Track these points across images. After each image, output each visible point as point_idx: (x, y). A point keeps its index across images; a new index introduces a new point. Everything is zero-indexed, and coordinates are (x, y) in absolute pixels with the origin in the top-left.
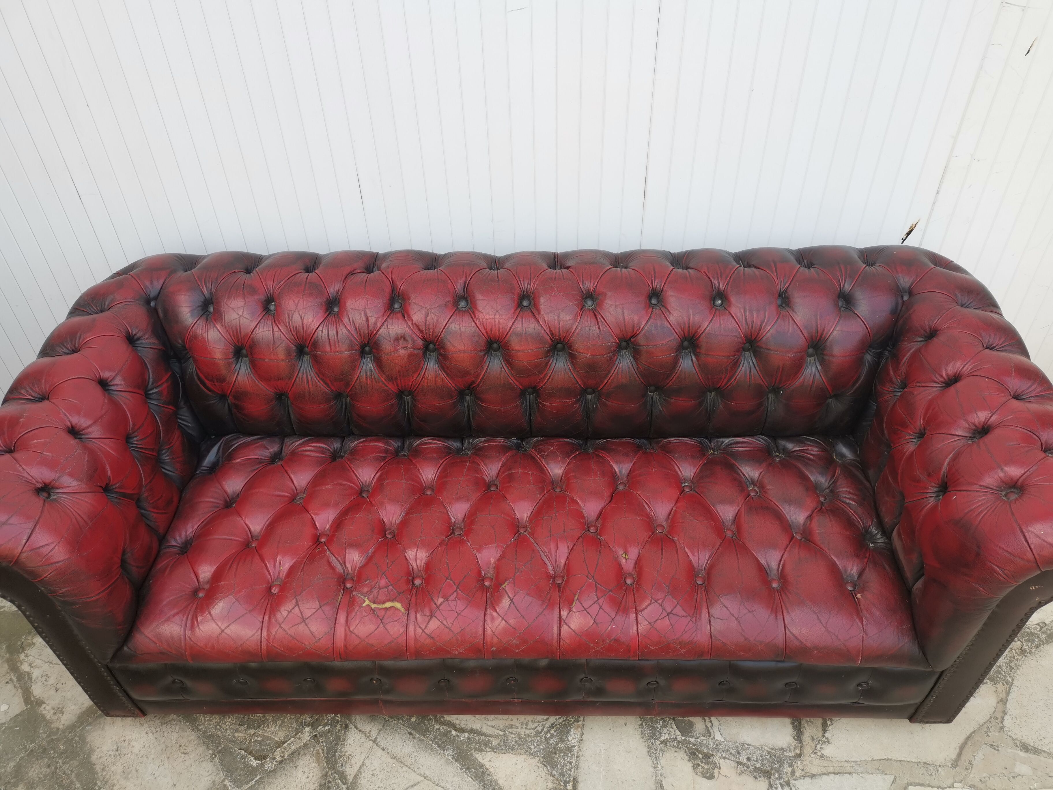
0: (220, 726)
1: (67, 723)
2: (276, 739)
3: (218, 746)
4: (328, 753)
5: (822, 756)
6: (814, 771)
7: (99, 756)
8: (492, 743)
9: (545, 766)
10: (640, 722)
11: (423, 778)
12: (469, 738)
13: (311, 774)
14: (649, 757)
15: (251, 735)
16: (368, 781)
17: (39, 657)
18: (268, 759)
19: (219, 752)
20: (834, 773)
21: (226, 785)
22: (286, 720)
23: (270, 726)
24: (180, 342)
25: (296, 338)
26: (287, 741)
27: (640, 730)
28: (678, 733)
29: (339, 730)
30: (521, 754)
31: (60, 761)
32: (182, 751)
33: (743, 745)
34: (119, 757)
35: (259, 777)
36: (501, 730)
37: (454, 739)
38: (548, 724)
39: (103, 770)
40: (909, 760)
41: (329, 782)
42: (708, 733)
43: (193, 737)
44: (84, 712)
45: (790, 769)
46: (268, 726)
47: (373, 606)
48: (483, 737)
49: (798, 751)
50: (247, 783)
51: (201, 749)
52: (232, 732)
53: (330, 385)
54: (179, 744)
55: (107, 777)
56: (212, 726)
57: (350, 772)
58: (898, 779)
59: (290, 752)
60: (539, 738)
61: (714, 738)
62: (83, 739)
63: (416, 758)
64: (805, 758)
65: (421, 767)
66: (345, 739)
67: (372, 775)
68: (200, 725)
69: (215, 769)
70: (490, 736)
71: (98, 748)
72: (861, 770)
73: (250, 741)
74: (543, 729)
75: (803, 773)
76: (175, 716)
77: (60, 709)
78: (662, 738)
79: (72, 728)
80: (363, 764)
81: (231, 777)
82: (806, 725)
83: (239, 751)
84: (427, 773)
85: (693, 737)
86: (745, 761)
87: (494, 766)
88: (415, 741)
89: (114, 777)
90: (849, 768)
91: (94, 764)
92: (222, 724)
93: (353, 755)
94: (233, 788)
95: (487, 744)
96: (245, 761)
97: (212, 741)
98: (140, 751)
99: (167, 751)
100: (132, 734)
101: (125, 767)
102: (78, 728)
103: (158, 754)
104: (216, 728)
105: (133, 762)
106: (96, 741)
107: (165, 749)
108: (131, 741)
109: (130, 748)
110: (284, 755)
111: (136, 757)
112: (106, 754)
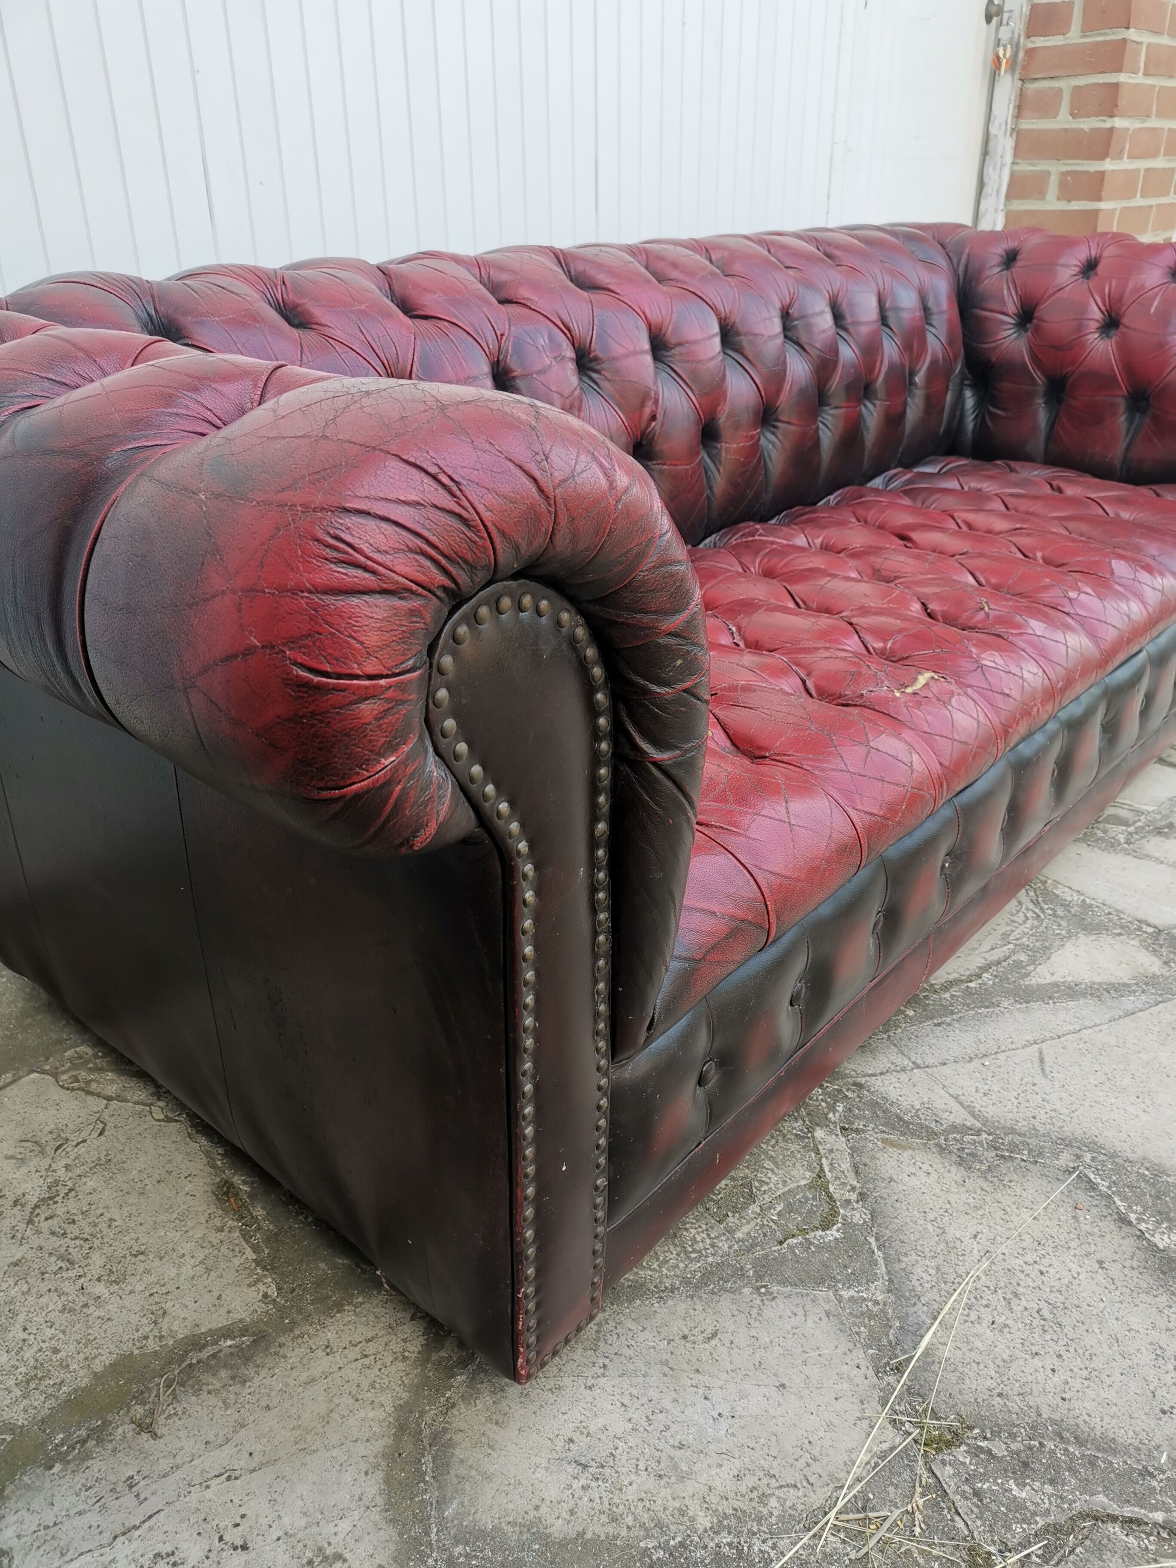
0: (694, 1251)
2: (803, 1182)
3: (742, 1275)
4: (894, 1128)
7: (565, 1516)
8: (1022, 961)
9: (1098, 933)
10: (1084, 844)
11: (1035, 1046)
12: (995, 976)
13: (925, 1167)
15: (759, 1214)
16: (994, 1104)
18: (842, 1211)
19: (758, 1276)
21: (853, 1296)
22: (771, 1153)
23: (765, 1180)
26: (822, 1170)
27: (1096, 849)
28: (1122, 828)
29: (859, 1097)
30: (1063, 945)
32: (700, 1338)
34: (607, 1471)
35: (872, 1240)
36: (1005, 945)
37: (986, 990)
38: (1029, 905)
39: (614, 1519)
41: (960, 1150)
42: (1137, 812)
43: (682, 1308)
44: (388, 1503)
46: (763, 1183)
48: (1004, 964)
51: (725, 1302)
52: (728, 1239)
55: (645, 1517)
56: (681, 1265)
57: (959, 1116)
59: (850, 1175)
60: (1046, 920)
61: (1148, 811)
62: (476, 1536)
63: (990, 1037)
65: (1010, 1039)
66: (884, 1098)
67: (985, 1096)
68: (661, 1283)
69: (796, 1300)
70: (1007, 957)
71: (537, 1508)
73: (773, 1221)
74: (1034, 911)
77: (317, 1561)
78: (1122, 841)
80: (956, 1098)
81: (838, 1281)
83: (785, 1245)
84: (1029, 1038)
85: (1135, 822)
87: (1064, 975)
88: (956, 1025)
89: (659, 1502)
91: (581, 1535)
92: (692, 1246)
93: (926, 1100)
94: (867, 1289)
95: (1019, 965)
96: (816, 1246)
97: (720, 1279)
98: (630, 1420)
99: (676, 1367)
100: (565, 1417)
101: (649, 1468)
102: (427, 1534)
103: (667, 1387)
104: (692, 1260)
105: (649, 1445)
106: (511, 1506)
107: (666, 1370)
108: (584, 1428)
109: (603, 1437)
110: (851, 1185)
111: (640, 1435)
112: (571, 1497)
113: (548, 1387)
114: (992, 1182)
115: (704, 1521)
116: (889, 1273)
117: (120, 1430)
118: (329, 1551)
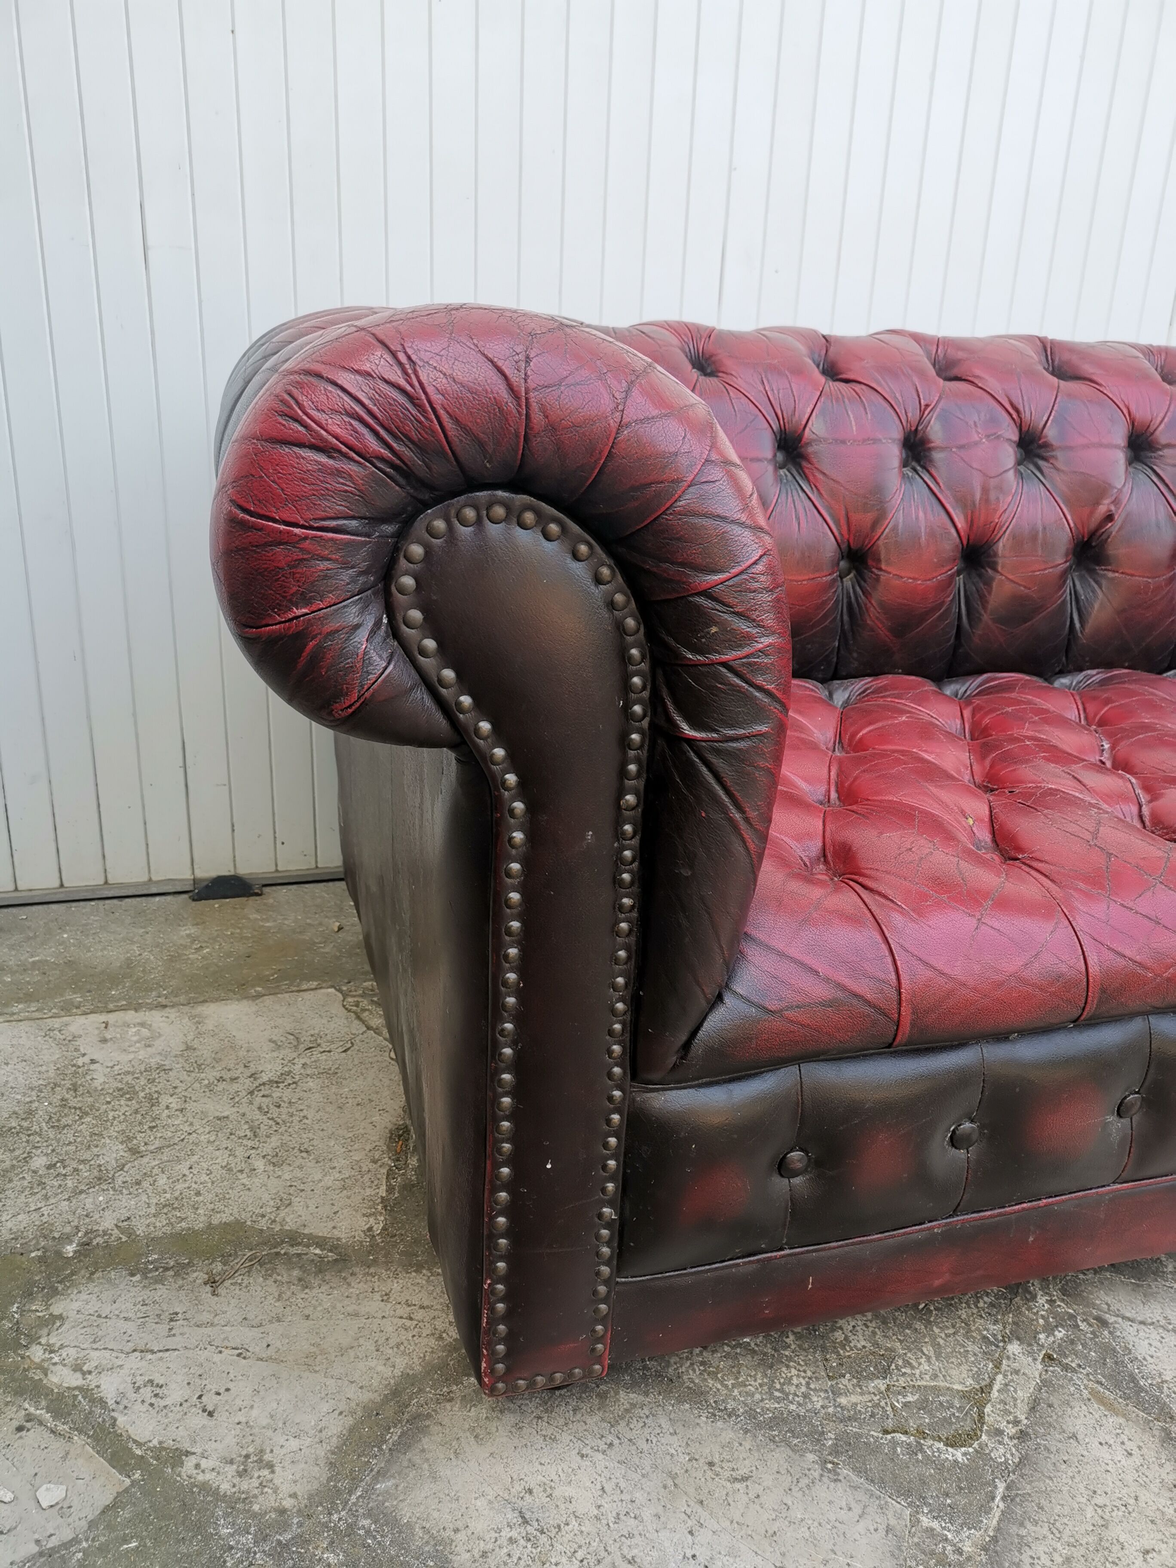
0: (781, 1391)
1: (302, 1490)
2: (957, 1387)
3: (818, 1440)
4: (1118, 1386)
13: (1131, 1446)
15: (882, 1393)
17: (95, 1346)
18: (984, 1437)
19: (835, 1451)
21: (933, 1529)
23: (914, 1363)
26: (990, 1386)
29: (1095, 1334)
32: (727, 1474)
34: (543, 1539)
35: (1001, 1487)
43: (728, 1435)
44: (340, 1448)
46: (908, 1365)
50: (984, 1509)
51: (779, 1456)
52: (827, 1398)
54: (702, 1461)
56: (758, 1396)
59: (1022, 1406)
62: (388, 1520)
66: (1127, 1349)
68: (724, 1402)
69: (860, 1495)
71: (457, 1530)
73: (893, 1407)
76: (632, 1396)
77: (253, 1458)
81: (927, 1504)
83: (889, 1437)
92: (782, 1384)
94: (957, 1532)
96: (927, 1457)
97: (790, 1431)
98: (599, 1507)
99: (682, 1486)
100: (540, 1467)
101: (585, 1562)
102: (350, 1493)
103: (659, 1499)
104: (772, 1397)
105: (601, 1541)
106: (436, 1514)
107: (670, 1483)
108: (551, 1487)
109: (562, 1506)
110: (1016, 1417)
111: (599, 1526)
112: (493, 1540)
113: (544, 1433)
116: (998, 1529)
117: (195, 1275)
118: (267, 1457)
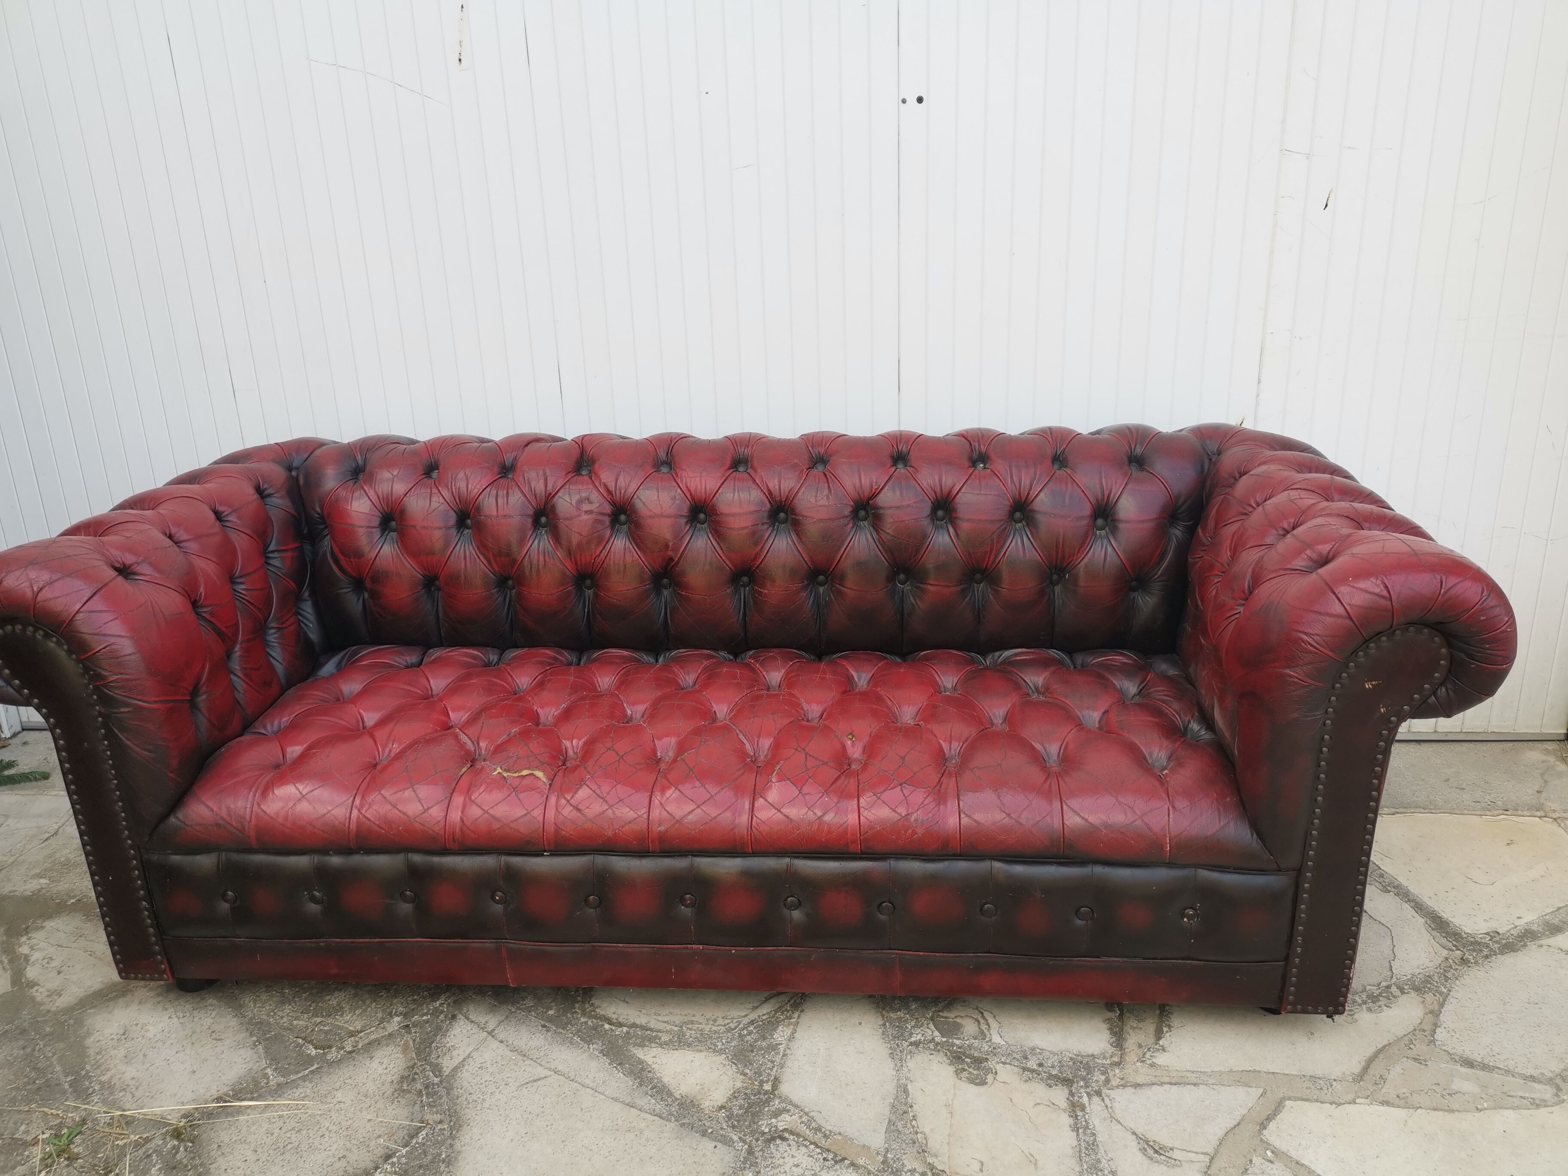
0: (275, 1014)
1: (63, 1006)
2: (351, 1028)
3: (266, 1034)
4: (420, 1044)
5: (1152, 1065)
6: (1140, 1080)
7: (96, 1040)
8: (660, 1039)
9: (734, 1063)
10: (882, 1022)
11: (552, 1073)
12: (628, 1033)
13: (392, 1066)
14: (890, 1059)
15: (315, 1023)
16: (473, 1074)
17: (45, 940)
18: (334, 1049)
19: (267, 1039)
20: (1171, 1084)
21: (268, 1074)
22: (369, 1009)
23: (345, 1015)
24: (318, 510)
25: (458, 501)
26: (364, 1031)
27: (881, 1030)
28: (936, 1033)
29: (442, 1021)
30: (701, 1051)
31: (41, 1043)
32: (215, 1037)
33: (1033, 1049)
34: (124, 1041)
35: (316, 1066)
36: (676, 1026)
37: (606, 1034)
38: (746, 1021)
39: (98, 1053)
40: (1286, 1072)
41: (416, 1073)
42: (982, 1035)
43: (233, 1024)
44: (89, 995)
45: (1103, 1078)
46: (342, 1015)
47: (505, 774)
48: (649, 1032)
49: (1116, 1059)
50: (297, 1072)
51: (242, 1036)
52: (290, 1020)
53: (493, 562)
54: (211, 1030)
55: (102, 1061)
56: (263, 1013)
57: (448, 1064)
58: (1269, 1092)
59: (367, 1041)
60: (729, 1034)
61: (990, 1040)
62: (80, 1023)
63: (547, 1051)
64: (1126, 1067)
65: (552, 1060)
66: (448, 1030)
67: (480, 1068)
68: (247, 1012)
69: (255, 1056)
70: (659, 1031)
71: (98, 1031)
72: (1211, 1081)
73: (313, 1030)
74: (738, 1026)
75: (1122, 1082)
76: (214, 1000)
77: (58, 991)
78: (913, 1039)
79: (69, 1010)
80: (469, 1056)
81: (277, 1065)
82: (1131, 1031)
83: (295, 1039)
84: (560, 1068)
85: (959, 1039)
86: (1035, 1067)
87: (659, 1062)
88: (549, 1034)
89: (112, 1061)
90: (1193, 1078)
91: (88, 1048)
92: (279, 1011)
93: (457, 1046)
94: (276, 1077)
95: (652, 1040)
96: (300, 1050)
97: (259, 1028)
99: (193, 1037)
100: (150, 1018)
102: (77, 1011)
103: (179, 1038)
104: (268, 1015)
106: (97, 1024)
107: (190, 1034)
108: (146, 1025)
109: (141, 1032)
110: (358, 1044)
111: (148, 1042)
112: (107, 1037)
114: (393, 1095)
115: (104, 1078)
116: (293, 1080)
118: (63, 992)
